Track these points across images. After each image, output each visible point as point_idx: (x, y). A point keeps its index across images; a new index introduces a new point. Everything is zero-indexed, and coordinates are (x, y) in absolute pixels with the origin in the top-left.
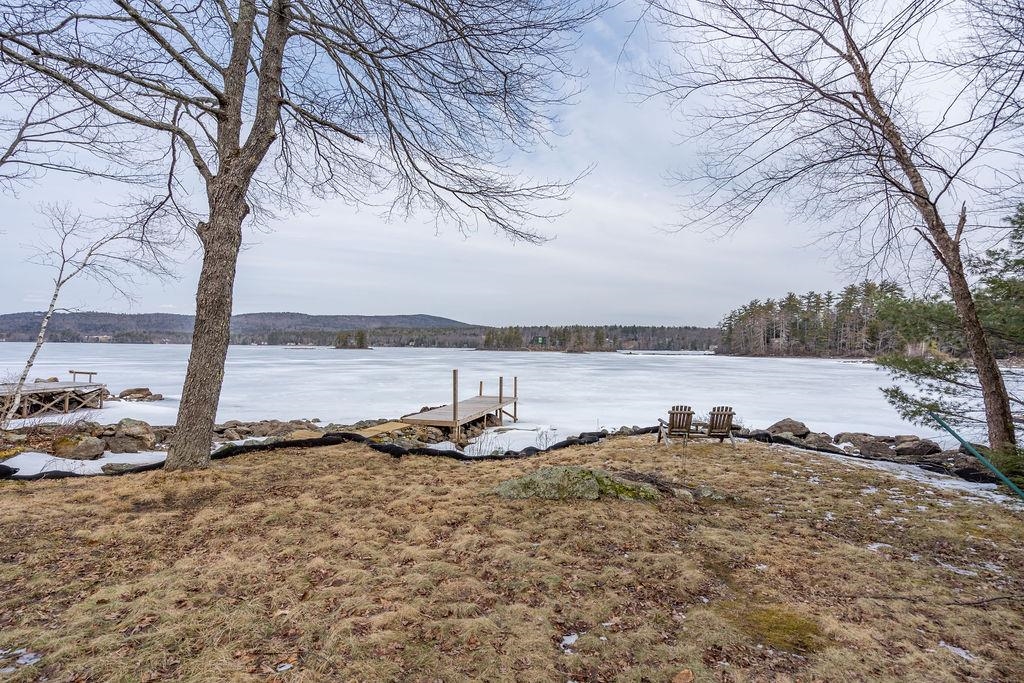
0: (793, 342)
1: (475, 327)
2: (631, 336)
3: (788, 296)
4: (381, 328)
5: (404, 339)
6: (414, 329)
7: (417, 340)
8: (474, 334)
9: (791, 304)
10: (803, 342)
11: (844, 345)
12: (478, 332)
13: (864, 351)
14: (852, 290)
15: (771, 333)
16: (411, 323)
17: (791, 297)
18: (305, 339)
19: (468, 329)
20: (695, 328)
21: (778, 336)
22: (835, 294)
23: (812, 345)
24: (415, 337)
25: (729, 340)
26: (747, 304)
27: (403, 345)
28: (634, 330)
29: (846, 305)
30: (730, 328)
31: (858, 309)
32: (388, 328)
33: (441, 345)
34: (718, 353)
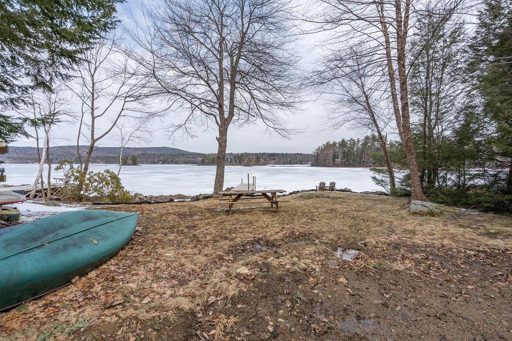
0: (344, 161)
1: (194, 154)
2: (272, 158)
3: (342, 140)
4: (143, 154)
5: (156, 160)
6: (161, 155)
7: (163, 161)
8: (194, 157)
9: (343, 143)
10: (348, 160)
11: (364, 161)
12: (196, 156)
13: (371, 164)
14: (367, 138)
15: (335, 157)
16: (159, 152)
17: (343, 141)
18: (98, 161)
19: (191, 154)
20: (301, 154)
21: (338, 158)
22: (361, 139)
23: (351, 162)
24: (162, 159)
25: (317, 160)
26: (325, 143)
27: (155, 163)
28: (273, 155)
29: (365, 144)
30: (317, 154)
31: (370, 146)
32: (146, 154)
33: (177, 163)
34: (312, 165)
